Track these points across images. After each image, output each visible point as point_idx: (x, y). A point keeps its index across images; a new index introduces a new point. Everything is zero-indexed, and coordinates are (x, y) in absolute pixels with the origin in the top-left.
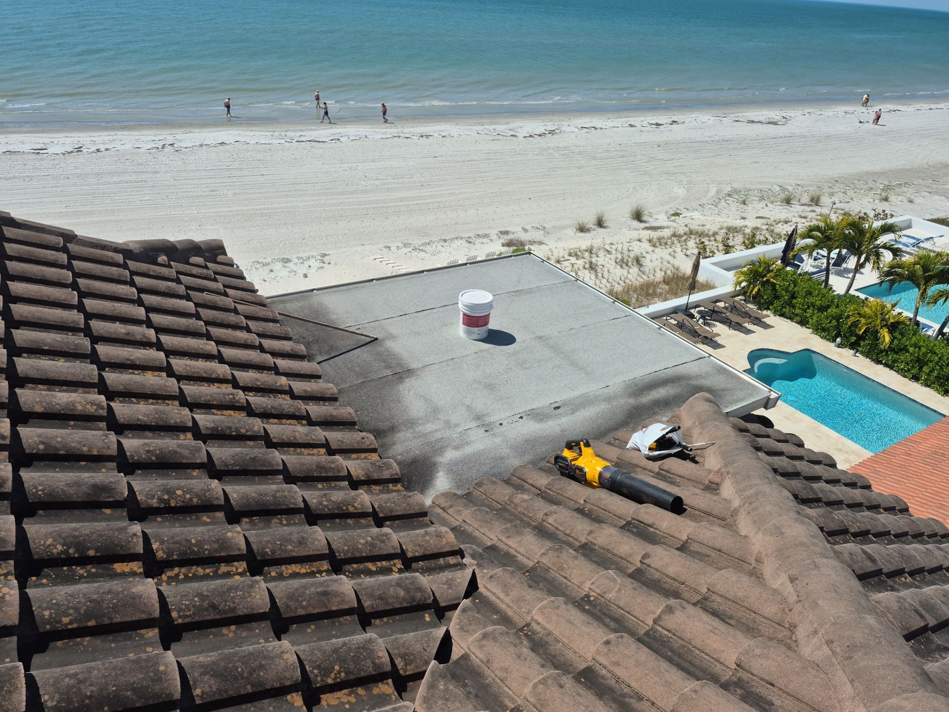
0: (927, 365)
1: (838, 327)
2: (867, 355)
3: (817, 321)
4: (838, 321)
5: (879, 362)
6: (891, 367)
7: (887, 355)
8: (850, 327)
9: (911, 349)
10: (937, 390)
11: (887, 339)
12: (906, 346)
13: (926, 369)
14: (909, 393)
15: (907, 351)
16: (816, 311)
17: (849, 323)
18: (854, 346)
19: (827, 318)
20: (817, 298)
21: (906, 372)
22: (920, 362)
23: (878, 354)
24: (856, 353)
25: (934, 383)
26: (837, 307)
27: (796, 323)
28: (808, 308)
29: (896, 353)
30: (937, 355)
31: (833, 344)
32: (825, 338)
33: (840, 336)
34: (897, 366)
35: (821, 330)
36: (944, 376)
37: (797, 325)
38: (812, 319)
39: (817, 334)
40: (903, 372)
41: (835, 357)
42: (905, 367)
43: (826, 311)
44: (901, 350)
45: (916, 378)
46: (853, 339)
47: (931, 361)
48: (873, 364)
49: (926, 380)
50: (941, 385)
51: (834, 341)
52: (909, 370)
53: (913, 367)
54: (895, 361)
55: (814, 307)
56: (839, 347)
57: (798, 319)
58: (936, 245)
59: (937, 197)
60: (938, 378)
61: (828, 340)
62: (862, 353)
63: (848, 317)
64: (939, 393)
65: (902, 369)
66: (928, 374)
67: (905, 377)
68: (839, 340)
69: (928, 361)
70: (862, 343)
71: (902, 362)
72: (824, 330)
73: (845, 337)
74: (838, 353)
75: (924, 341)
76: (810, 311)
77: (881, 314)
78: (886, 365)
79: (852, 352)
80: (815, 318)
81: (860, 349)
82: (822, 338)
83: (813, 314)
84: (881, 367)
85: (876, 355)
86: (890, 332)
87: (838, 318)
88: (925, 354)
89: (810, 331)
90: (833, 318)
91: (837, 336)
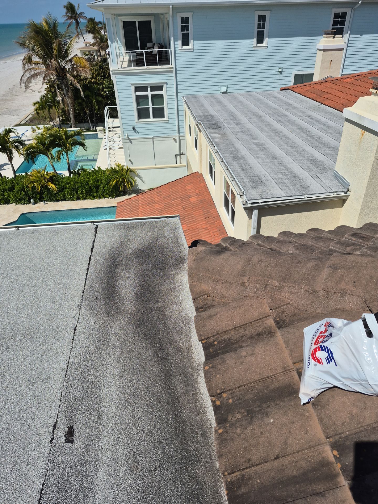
0: (78, 189)
1: (26, 194)
2: (50, 200)
3: (14, 197)
4: (24, 191)
5: (58, 201)
6: (65, 200)
7: (59, 195)
8: (32, 191)
9: (67, 186)
10: (90, 199)
11: (54, 186)
12: (64, 186)
13: (79, 192)
14: (82, 207)
15: (66, 188)
16: (9, 192)
17: (30, 189)
18: (41, 200)
19: (17, 192)
20: (4, 185)
21: (72, 198)
22: (75, 190)
23: (55, 197)
24: (45, 202)
25: (87, 196)
26: (18, 184)
27: (4, 204)
28: (4, 192)
29: (62, 191)
30: (79, 183)
31: (31, 204)
32: (25, 204)
33: (31, 198)
34: (67, 198)
35: (19, 201)
36: (88, 190)
37: (5, 205)
38: (10, 197)
39: (19, 204)
40: (71, 199)
41: (38, 210)
42: (70, 196)
43: (14, 189)
44: (63, 189)
45: (78, 199)
46: (38, 196)
47: (79, 187)
48: (57, 203)
49: (83, 197)
50: (90, 195)
51: (30, 202)
52: (73, 197)
53: (74, 194)
54: (64, 196)
55: (6, 191)
56: (35, 204)
57: (3, 201)
58: (28, 136)
59: (5, 116)
60: (86, 193)
61: (27, 203)
62: (48, 201)
63: (27, 186)
64: (92, 199)
65: (70, 198)
66: (82, 194)
67: (73, 200)
68: (32, 200)
69: (77, 187)
70: (44, 196)
71: (67, 194)
72: (21, 200)
73: (34, 198)
74: (37, 207)
75: (69, 179)
76: (6, 194)
77: (42, 176)
78: (62, 200)
79: (43, 203)
80: (11, 196)
81: (45, 199)
82: (23, 204)
83: (9, 194)
84: (60, 202)
85: (54, 198)
86: (52, 183)
87: (23, 189)
88: (74, 185)
89: (14, 204)
90: (21, 191)
91: (30, 199)
